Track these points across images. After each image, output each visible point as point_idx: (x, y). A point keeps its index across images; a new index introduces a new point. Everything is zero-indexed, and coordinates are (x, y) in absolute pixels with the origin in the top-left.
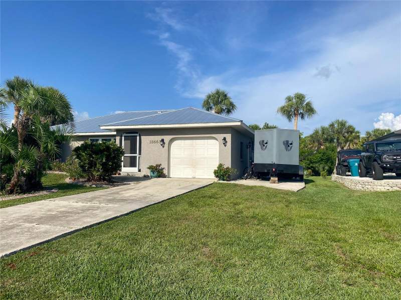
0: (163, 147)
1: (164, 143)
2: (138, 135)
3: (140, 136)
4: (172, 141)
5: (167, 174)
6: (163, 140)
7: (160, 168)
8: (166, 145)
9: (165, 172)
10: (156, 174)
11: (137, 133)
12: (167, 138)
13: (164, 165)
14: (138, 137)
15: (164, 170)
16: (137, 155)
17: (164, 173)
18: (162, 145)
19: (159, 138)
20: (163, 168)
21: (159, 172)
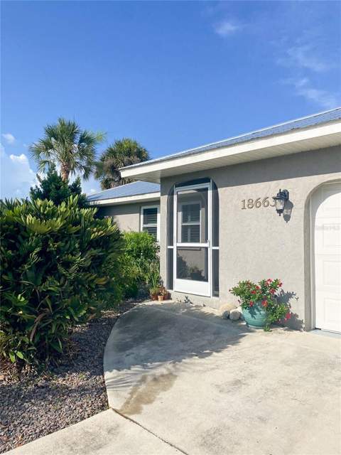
0: (287, 218)
1: (288, 205)
2: (208, 185)
3: (215, 188)
4: (317, 195)
5: (302, 317)
6: (283, 196)
7: (277, 293)
8: (298, 212)
9: (297, 307)
10: (260, 314)
11: (207, 180)
12: (299, 187)
13: (291, 283)
14: (210, 193)
15: (292, 301)
16: (209, 245)
17: (293, 310)
18: (280, 211)
19: (270, 188)
20: (290, 295)
21: (270, 309)
